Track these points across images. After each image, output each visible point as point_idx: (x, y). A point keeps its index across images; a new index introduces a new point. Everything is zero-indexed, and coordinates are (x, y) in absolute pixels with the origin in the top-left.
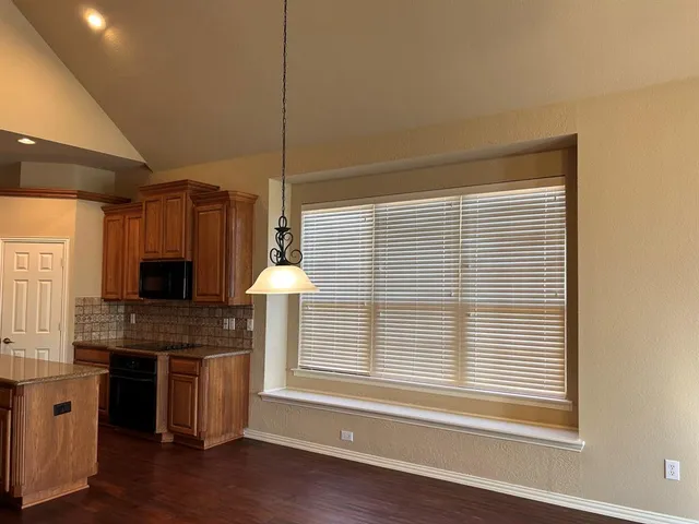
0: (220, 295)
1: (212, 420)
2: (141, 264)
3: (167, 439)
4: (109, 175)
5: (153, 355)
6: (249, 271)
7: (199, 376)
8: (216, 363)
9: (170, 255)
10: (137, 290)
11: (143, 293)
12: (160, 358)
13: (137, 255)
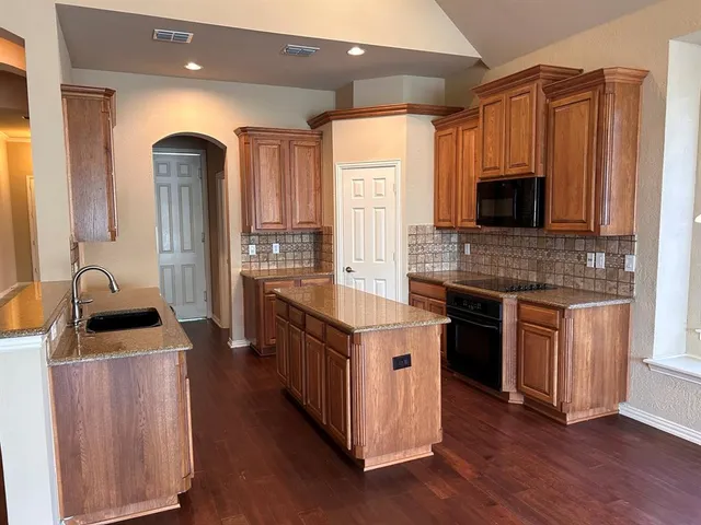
0: (586, 222)
1: (578, 389)
2: (479, 184)
3: (516, 399)
4: (436, 84)
5: (497, 297)
6: (630, 186)
7: (560, 330)
8: (583, 316)
9: (514, 171)
10: (473, 217)
11: (481, 220)
12: (505, 301)
13: (472, 174)
